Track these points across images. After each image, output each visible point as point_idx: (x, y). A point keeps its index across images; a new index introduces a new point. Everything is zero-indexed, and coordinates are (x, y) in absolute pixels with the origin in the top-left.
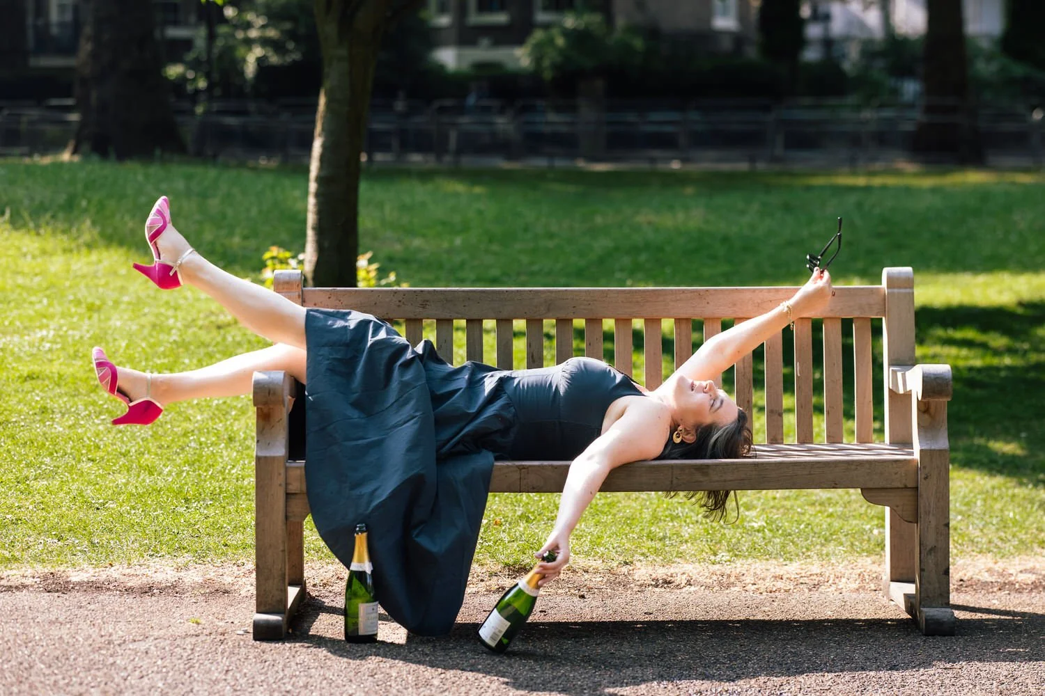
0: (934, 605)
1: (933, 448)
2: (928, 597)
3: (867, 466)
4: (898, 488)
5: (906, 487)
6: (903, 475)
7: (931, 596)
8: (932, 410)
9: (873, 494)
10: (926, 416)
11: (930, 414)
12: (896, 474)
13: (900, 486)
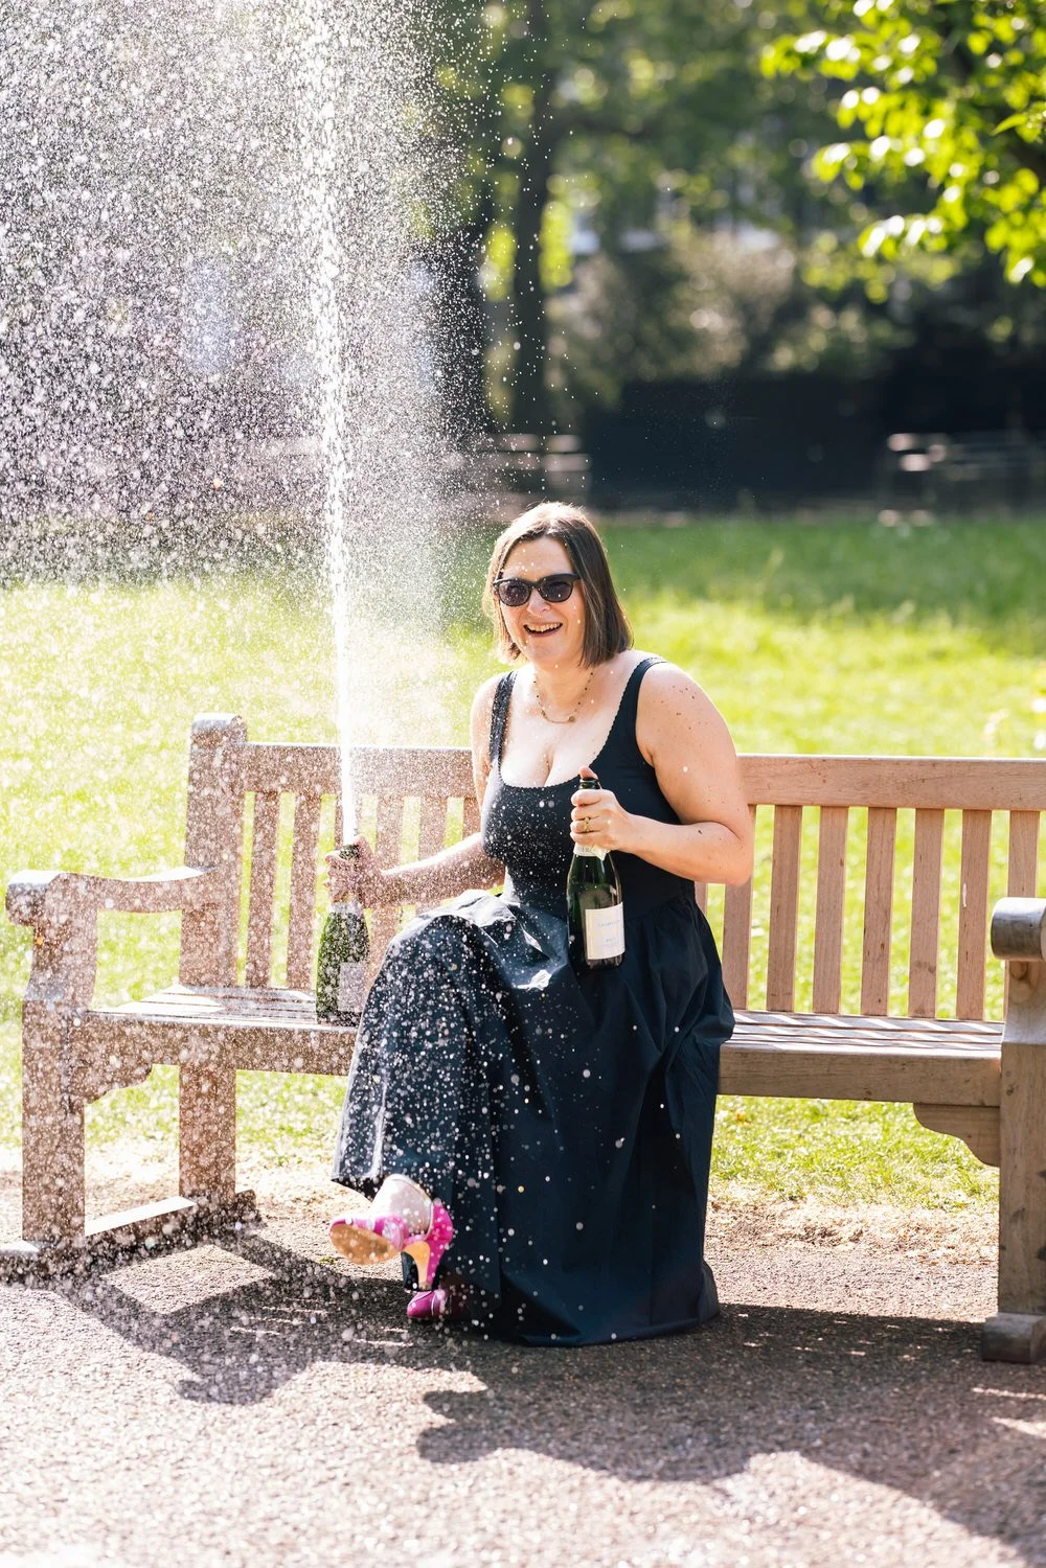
0: (1019, 1309)
1: (1024, 1040)
2: (1011, 1294)
3: (921, 1066)
4: (970, 1106)
5: (983, 1106)
6: (979, 1084)
7: (1015, 1293)
8: (1034, 976)
9: (931, 1113)
10: (1024, 987)
11: (1029, 983)
12: (967, 1081)
13: (974, 1103)
